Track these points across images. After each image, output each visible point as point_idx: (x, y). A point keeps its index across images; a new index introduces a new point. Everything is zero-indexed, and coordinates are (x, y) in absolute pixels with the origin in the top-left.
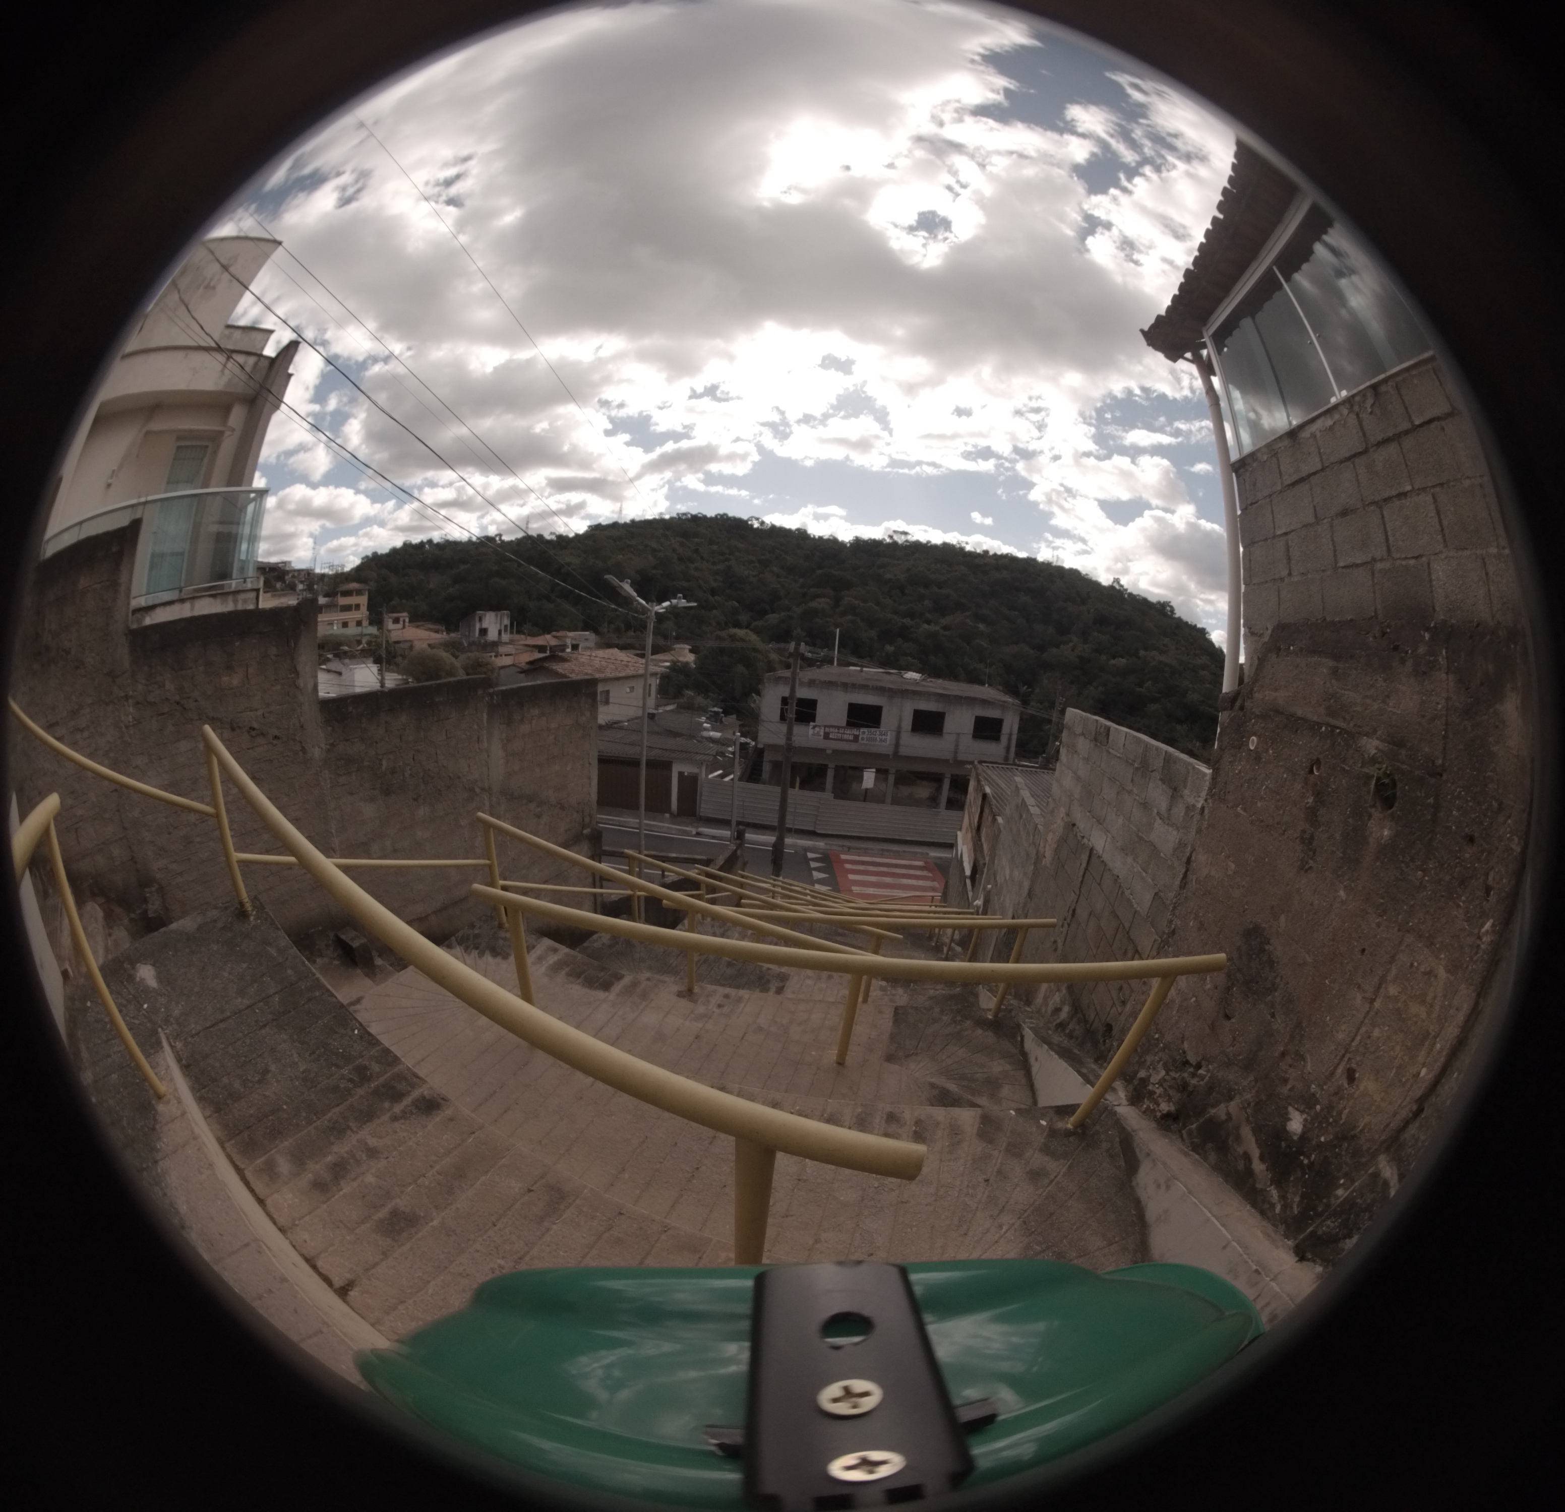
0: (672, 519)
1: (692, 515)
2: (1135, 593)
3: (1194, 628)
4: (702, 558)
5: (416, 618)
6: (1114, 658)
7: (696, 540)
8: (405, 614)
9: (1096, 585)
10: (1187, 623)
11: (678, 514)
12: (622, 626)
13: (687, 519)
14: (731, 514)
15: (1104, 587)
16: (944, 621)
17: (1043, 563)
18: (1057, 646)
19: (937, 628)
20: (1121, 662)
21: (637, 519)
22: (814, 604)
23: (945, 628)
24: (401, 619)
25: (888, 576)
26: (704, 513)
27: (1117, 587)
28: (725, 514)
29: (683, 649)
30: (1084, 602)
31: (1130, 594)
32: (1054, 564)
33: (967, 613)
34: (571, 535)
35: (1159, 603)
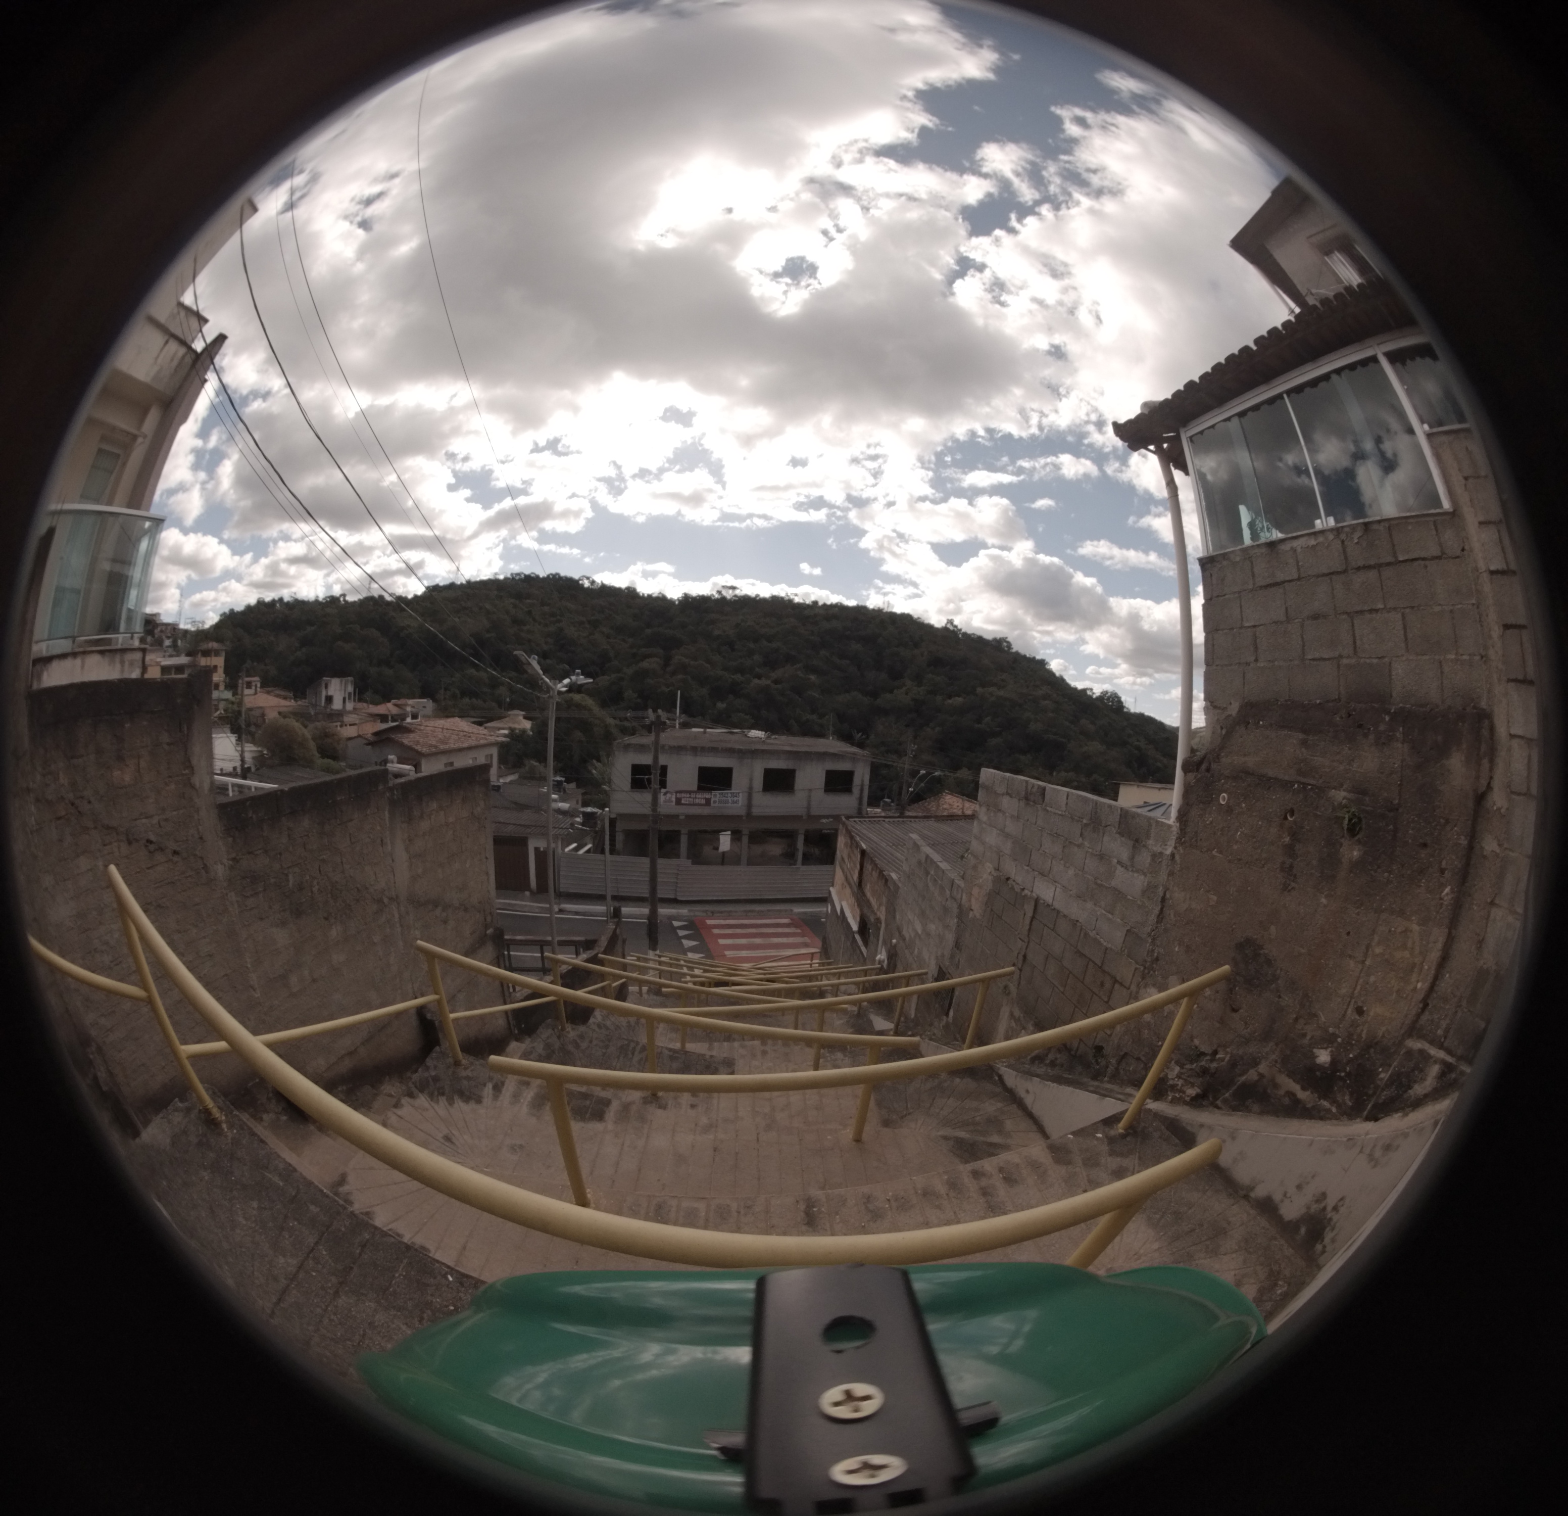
0: (506, 579)
1: (525, 576)
2: (969, 632)
3: (1033, 660)
4: (534, 620)
5: (267, 684)
6: (950, 697)
7: (528, 601)
8: (257, 679)
9: (930, 627)
10: (1025, 656)
11: (512, 574)
12: (457, 692)
13: (520, 580)
14: (563, 574)
15: (937, 629)
16: (774, 675)
17: (873, 610)
18: (891, 692)
19: (769, 682)
20: (958, 701)
21: (473, 580)
22: (645, 664)
23: (776, 682)
24: (254, 684)
25: (720, 632)
26: (537, 573)
27: (951, 628)
28: (557, 574)
29: (518, 715)
30: (916, 645)
31: (965, 634)
32: (885, 611)
33: (798, 666)
34: (410, 596)
35: (995, 640)
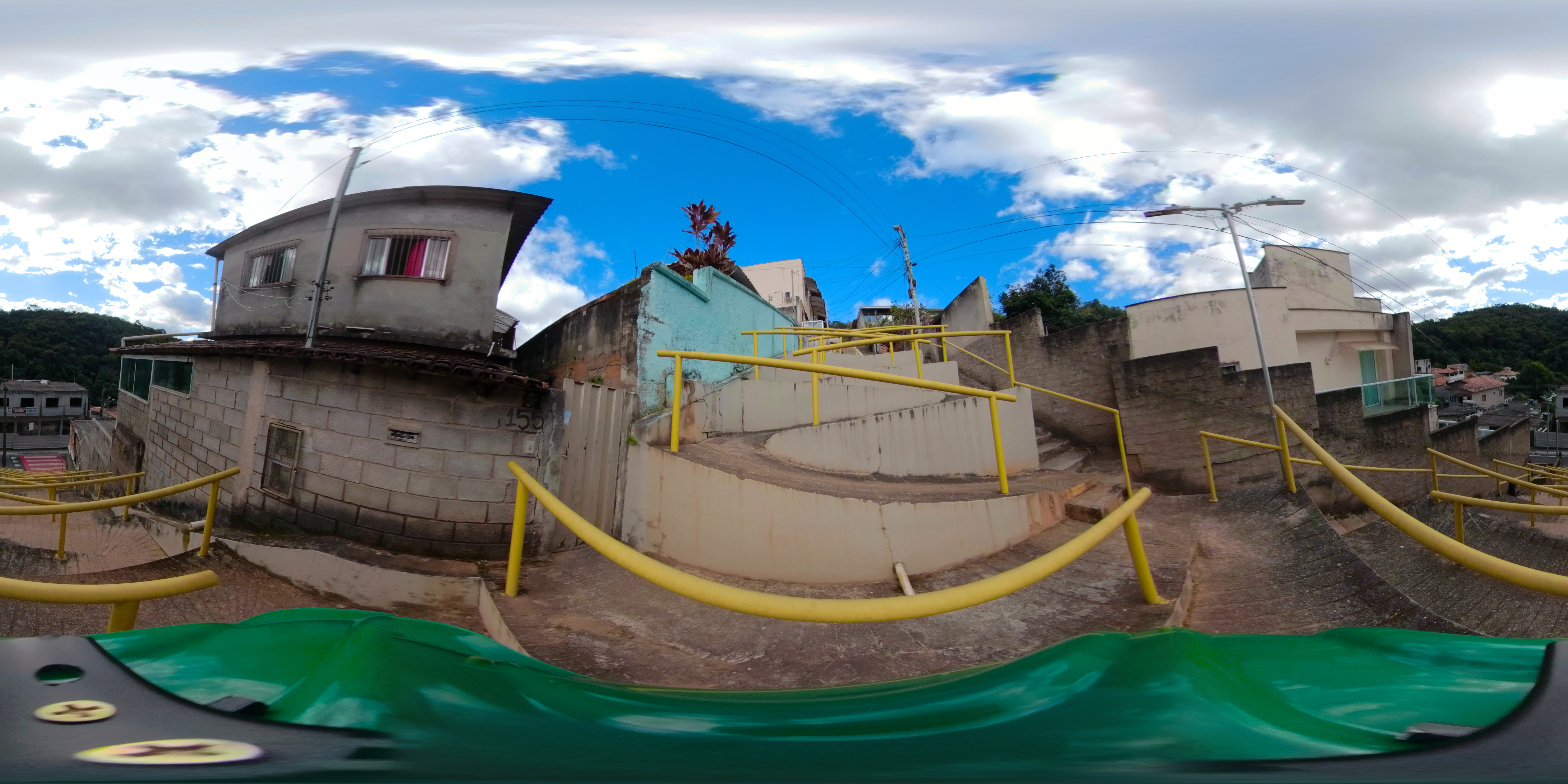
2: (147, 325)
16: (55, 347)
17: (102, 316)
25: (29, 328)
27: (140, 324)
31: (145, 327)
32: (108, 316)
35: (159, 329)
